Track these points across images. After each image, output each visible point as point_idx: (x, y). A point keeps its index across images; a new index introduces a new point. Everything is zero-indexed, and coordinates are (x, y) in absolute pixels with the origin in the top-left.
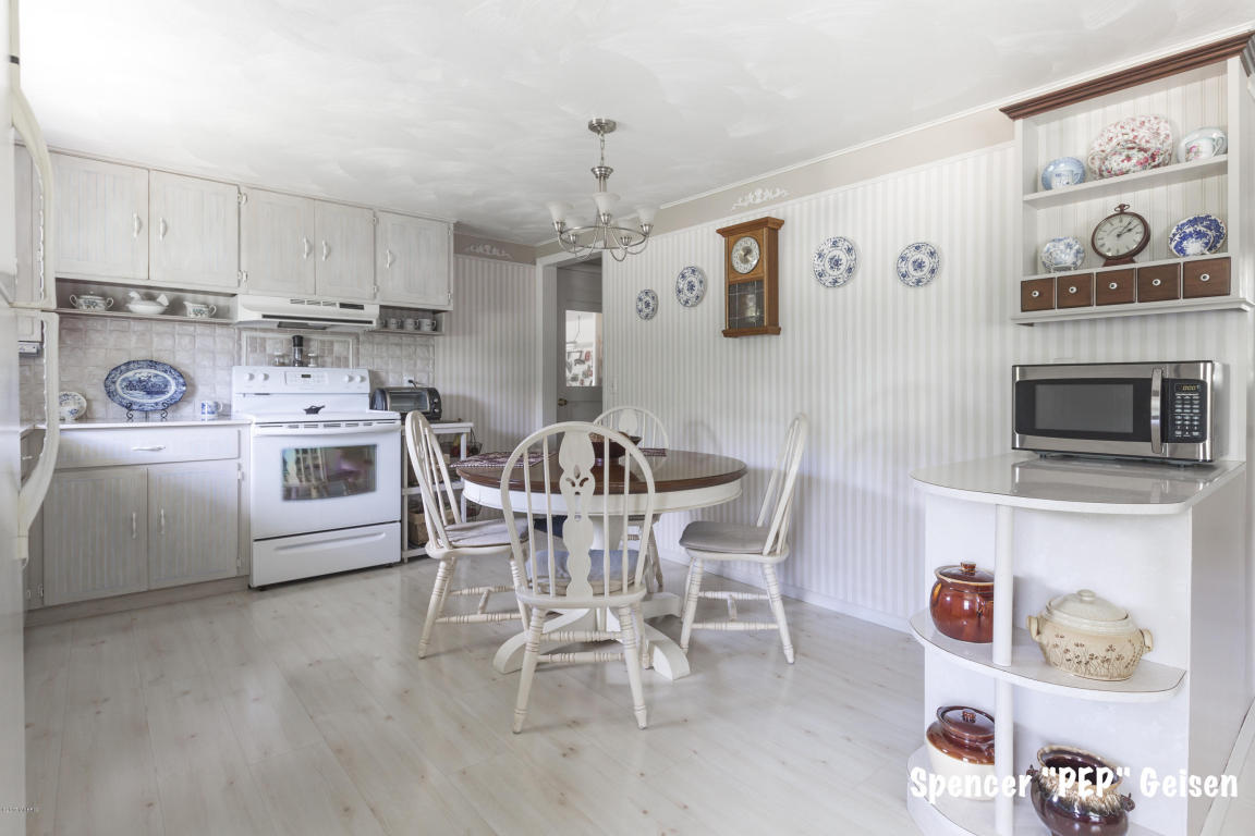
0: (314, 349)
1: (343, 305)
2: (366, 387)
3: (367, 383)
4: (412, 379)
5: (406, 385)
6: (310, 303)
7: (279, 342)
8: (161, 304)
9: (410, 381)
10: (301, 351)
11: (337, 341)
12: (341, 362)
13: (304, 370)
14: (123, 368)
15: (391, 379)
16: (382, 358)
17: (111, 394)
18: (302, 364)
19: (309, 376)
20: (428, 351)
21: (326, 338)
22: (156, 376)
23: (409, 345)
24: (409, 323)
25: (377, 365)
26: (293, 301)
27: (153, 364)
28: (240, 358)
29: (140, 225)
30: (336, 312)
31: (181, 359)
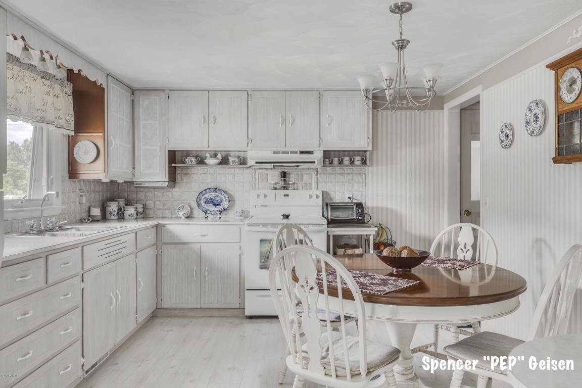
0: (292, 179)
1: (301, 153)
2: (320, 202)
3: (321, 198)
4: (351, 196)
5: (347, 200)
6: (283, 152)
7: (274, 176)
8: (218, 159)
9: (350, 198)
10: (285, 181)
11: (306, 174)
12: (307, 186)
13: (286, 192)
14: (204, 192)
15: (337, 197)
16: (332, 183)
17: (199, 205)
18: (285, 188)
19: (288, 195)
20: (362, 178)
21: (299, 172)
22: (218, 196)
23: (348, 174)
24: (346, 160)
25: (328, 188)
26: (274, 153)
27: (216, 190)
28: (255, 187)
29: (205, 119)
30: (298, 157)
31: (229, 187)
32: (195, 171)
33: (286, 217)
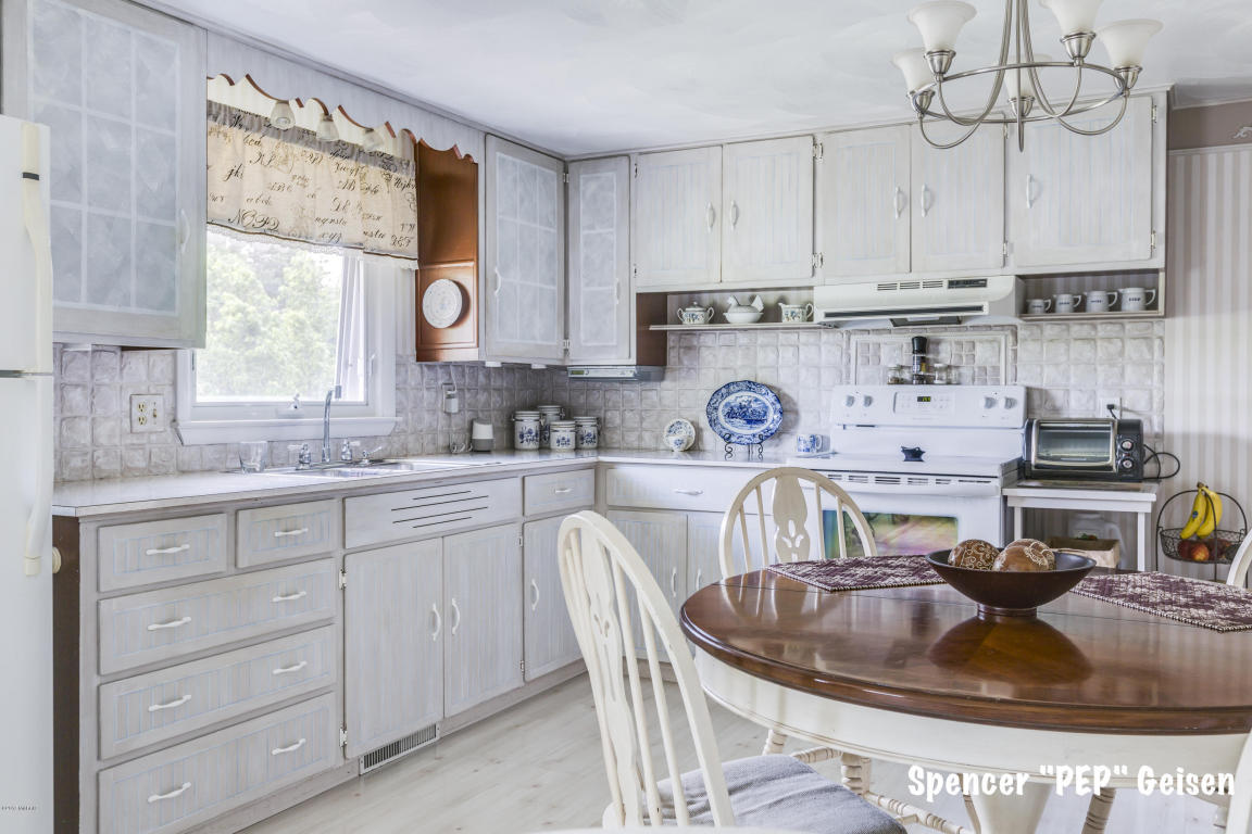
0: (945, 354)
1: (953, 284)
2: (1017, 415)
3: (1020, 409)
4: (1116, 402)
5: (1104, 414)
6: (905, 286)
7: (896, 349)
8: (755, 310)
9: (1111, 407)
10: (923, 360)
11: (981, 342)
12: (985, 375)
13: (924, 390)
14: (724, 391)
15: (1073, 403)
16: (1057, 365)
17: (713, 422)
18: (923, 380)
19: (928, 399)
20: (1151, 349)
21: (965, 337)
22: (756, 400)
23: (1109, 339)
24: (1097, 299)
25: (1045, 378)
26: (881, 287)
27: (751, 385)
28: (848, 377)
29: (714, 215)
30: (945, 297)
31: (784, 381)
32: (707, 340)
33: (914, 455)
